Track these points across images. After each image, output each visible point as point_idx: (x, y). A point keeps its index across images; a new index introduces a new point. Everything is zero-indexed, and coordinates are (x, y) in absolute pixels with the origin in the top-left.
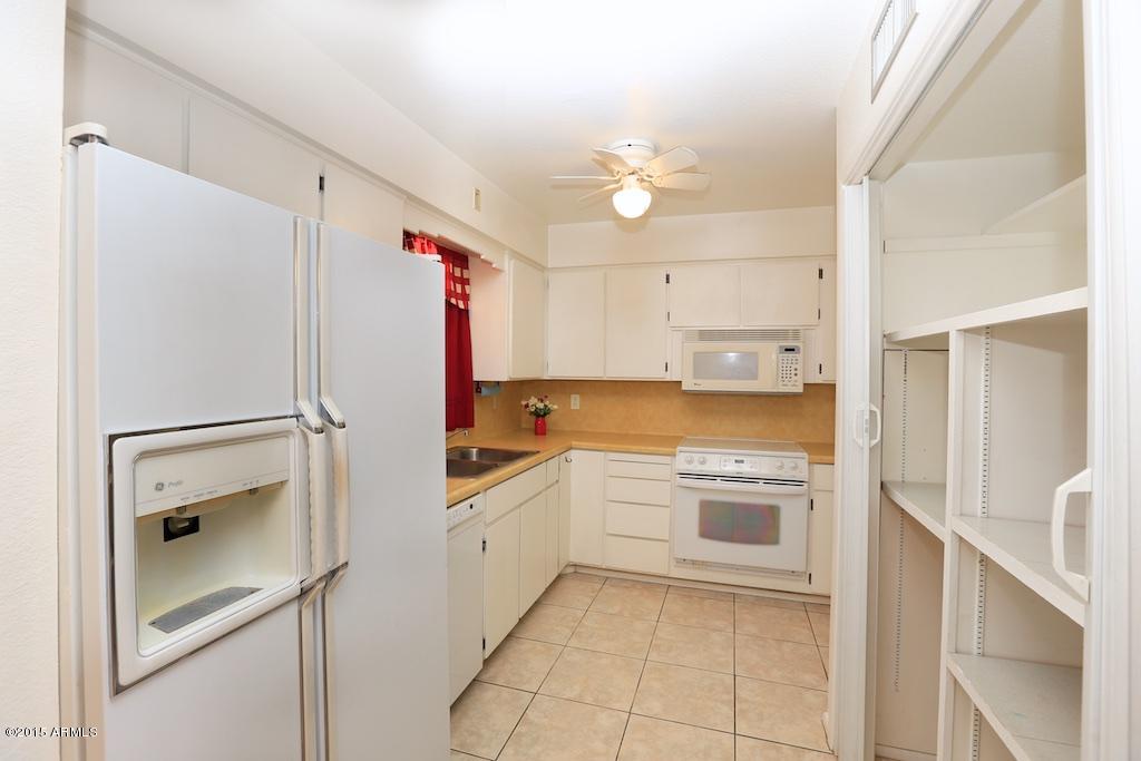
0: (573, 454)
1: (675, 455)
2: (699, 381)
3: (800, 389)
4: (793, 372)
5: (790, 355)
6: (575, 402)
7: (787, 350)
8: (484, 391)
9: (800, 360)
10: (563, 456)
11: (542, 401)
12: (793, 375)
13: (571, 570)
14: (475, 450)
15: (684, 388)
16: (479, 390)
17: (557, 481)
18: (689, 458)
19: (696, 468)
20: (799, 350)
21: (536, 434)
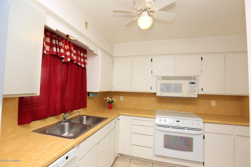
0: (120, 117)
1: (155, 118)
2: (162, 93)
3: (196, 96)
4: (194, 90)
5: (193, 85)
6: (122, 98)
7: (191, 83)
8: (91, 95)
9: (196, 87)
10: (117, 118)
11: (111, 98)
12: (194, 92)
13: (119, 155)
14: (85, 117)
15: (157, 95)
16: (89, 95)
17: (115, 127)
18: (160, 119)
19: (162, 123)
20: (196, 83)
21: (109, 109)
